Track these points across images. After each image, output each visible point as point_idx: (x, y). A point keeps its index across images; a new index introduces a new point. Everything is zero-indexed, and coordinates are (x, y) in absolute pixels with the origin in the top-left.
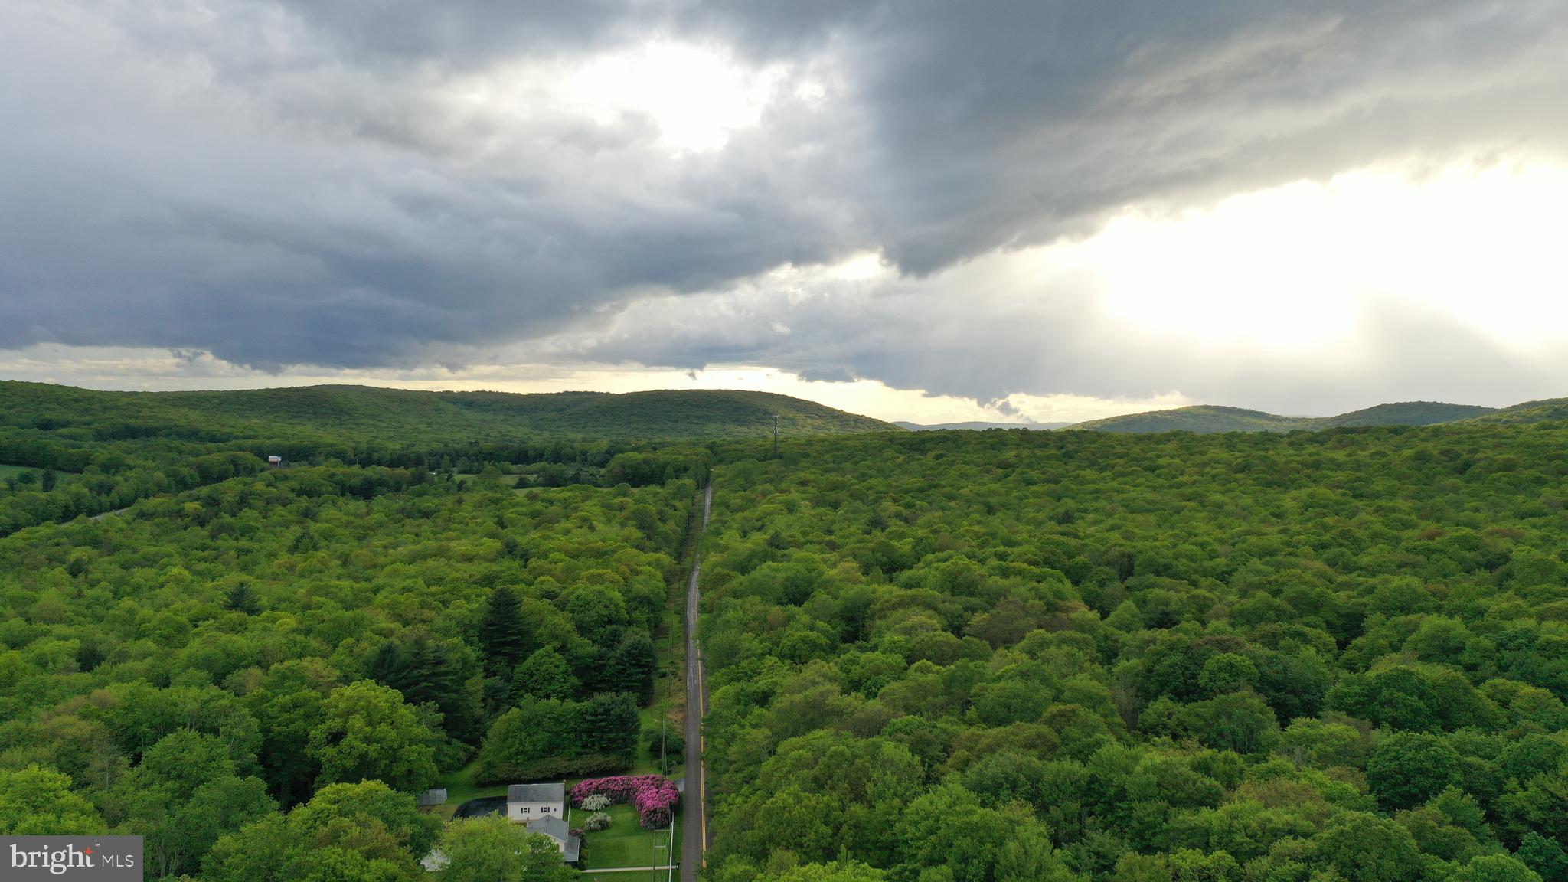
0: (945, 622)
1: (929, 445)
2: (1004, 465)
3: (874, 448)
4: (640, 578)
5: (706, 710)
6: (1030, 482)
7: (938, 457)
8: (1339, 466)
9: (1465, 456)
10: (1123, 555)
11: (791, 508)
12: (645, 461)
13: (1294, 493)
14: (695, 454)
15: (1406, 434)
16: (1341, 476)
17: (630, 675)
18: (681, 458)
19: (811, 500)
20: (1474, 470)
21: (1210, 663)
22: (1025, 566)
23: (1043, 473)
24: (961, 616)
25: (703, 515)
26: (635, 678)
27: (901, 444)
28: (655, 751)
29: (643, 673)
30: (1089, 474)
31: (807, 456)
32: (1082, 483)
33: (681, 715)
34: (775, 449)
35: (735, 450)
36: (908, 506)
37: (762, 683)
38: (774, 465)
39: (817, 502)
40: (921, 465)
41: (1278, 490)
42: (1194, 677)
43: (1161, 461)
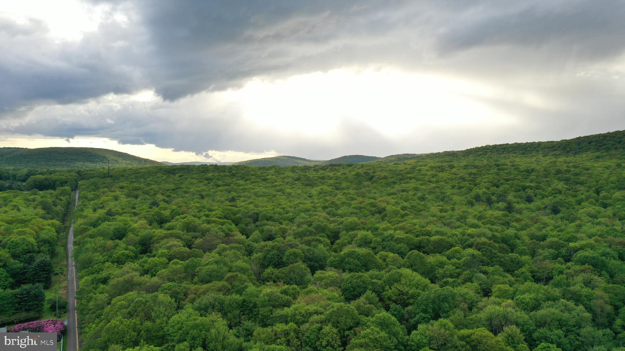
0: (185, 243)
1: (177, 171)
2: (207, 179)
3: (153, 172)
4: (44, 231)
5: (77, 288)
6: (218, 186)
7: (180, 176)
8: (331, 178)
9: (372, 174)
10: (255, 213)
11: (116, 198)
12: (46, 179)
13: (316, 188)
14: (71, 176)
15: (353, 167)
16: (331, 182)
17: (39, 275)
18: (64, 177)
19: (125, 195)
20: (374, 179)
21: (287, 253)
22: (217, 219)
23: (224, 182)
24: (191, 240)
25: (75, 202)
26: (42, 276)
27: (165, 171)
28: (53, 308)
29: (46, 274)
30: (241, 182)
31: (123, 176)
32: (239, 186)
33: (66, 291)
34: (109, 173)
35: (90, 174)
36: (168, 196)
37: (104, 274)
38: (109, 180)
39: (128, 196)
40: (174, 179)
41: (310, 187)
42: (281, 258)
43: (268, 177)
